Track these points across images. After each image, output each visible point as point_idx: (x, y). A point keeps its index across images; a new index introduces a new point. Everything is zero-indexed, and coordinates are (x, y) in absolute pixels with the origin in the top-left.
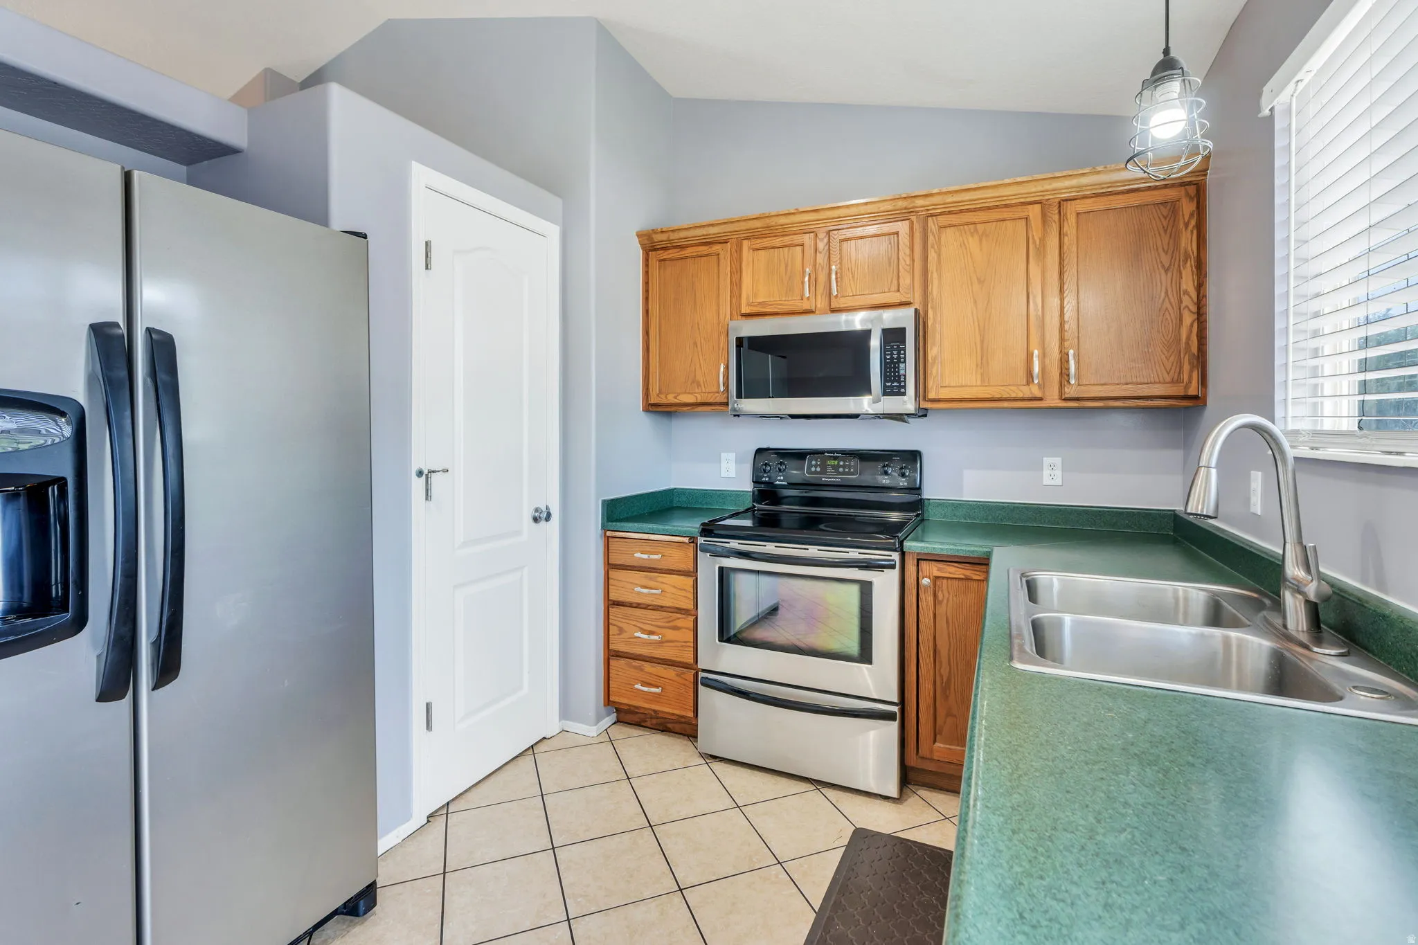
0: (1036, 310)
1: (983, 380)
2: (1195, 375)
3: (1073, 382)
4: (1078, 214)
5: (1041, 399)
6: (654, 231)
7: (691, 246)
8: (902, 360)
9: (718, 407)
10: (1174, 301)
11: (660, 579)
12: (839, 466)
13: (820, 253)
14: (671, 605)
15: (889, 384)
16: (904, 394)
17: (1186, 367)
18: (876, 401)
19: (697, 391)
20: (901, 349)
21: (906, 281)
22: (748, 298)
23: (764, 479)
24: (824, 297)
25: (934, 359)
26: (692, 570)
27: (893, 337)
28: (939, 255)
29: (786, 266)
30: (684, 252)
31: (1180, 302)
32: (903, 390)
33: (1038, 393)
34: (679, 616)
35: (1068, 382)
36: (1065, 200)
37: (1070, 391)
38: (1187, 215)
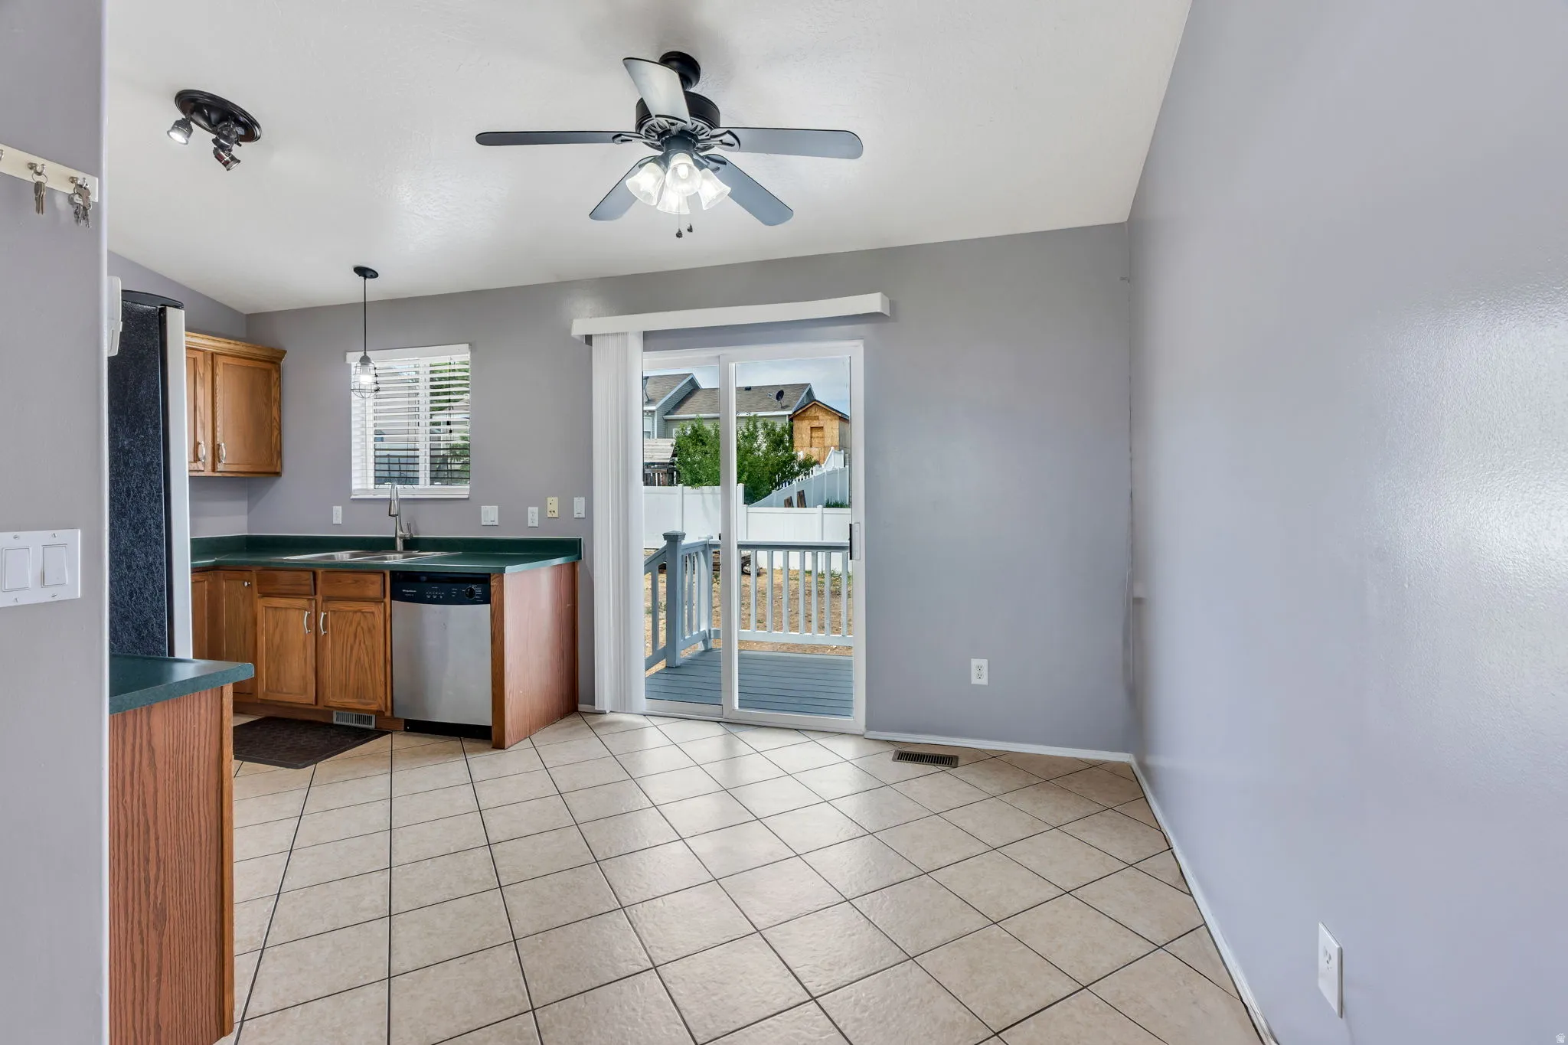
0: (201, 417)
2: (279, 462)
3: (224, 462)
4: (222, 363)
5: (203, 471)
17: (273, 458)
31: (272, 423)
33: (202, 468)
35: (218, 462)
36: (217, 354)
37: (220, 467)
38: (275, 379)
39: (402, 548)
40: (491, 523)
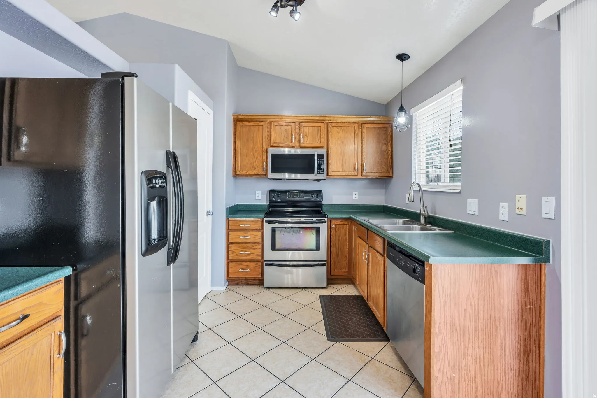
0: (356, 152)
1: (343, 170)
2: (391, 171)
3: (365, 171)
4: (366, 127)
5: (357, 176)
6: (240, 115)
7: (253, 121)
8: (323, 164)
9: (261, 176)
10: (387, 152)
11: (249, 233)
12: (298, 195)
13: (297, 129)
14: (253, 241)
15: (319, 170)
16: (323, 173)
17: (389, 169)
18: (316, 175)
19: (254, 170)
20: (323, 161)
21: (322, 140)
22: (273, 141)
23: (273, 200)
24: (298, 143)
25: (330, 163)
26: (261, 229)
27: (321, 157)
28: (332, 134)
29: (286, 132)
30: (250, 123)
31: (388, 152)
32: (323, 172)
33: (356, 174)
34: (255, 245)
35: (364, 172)
36: (364, 123)
37: (364, 174)
38: (390, 131)
39: (424, 222)
40: (473, 213)
